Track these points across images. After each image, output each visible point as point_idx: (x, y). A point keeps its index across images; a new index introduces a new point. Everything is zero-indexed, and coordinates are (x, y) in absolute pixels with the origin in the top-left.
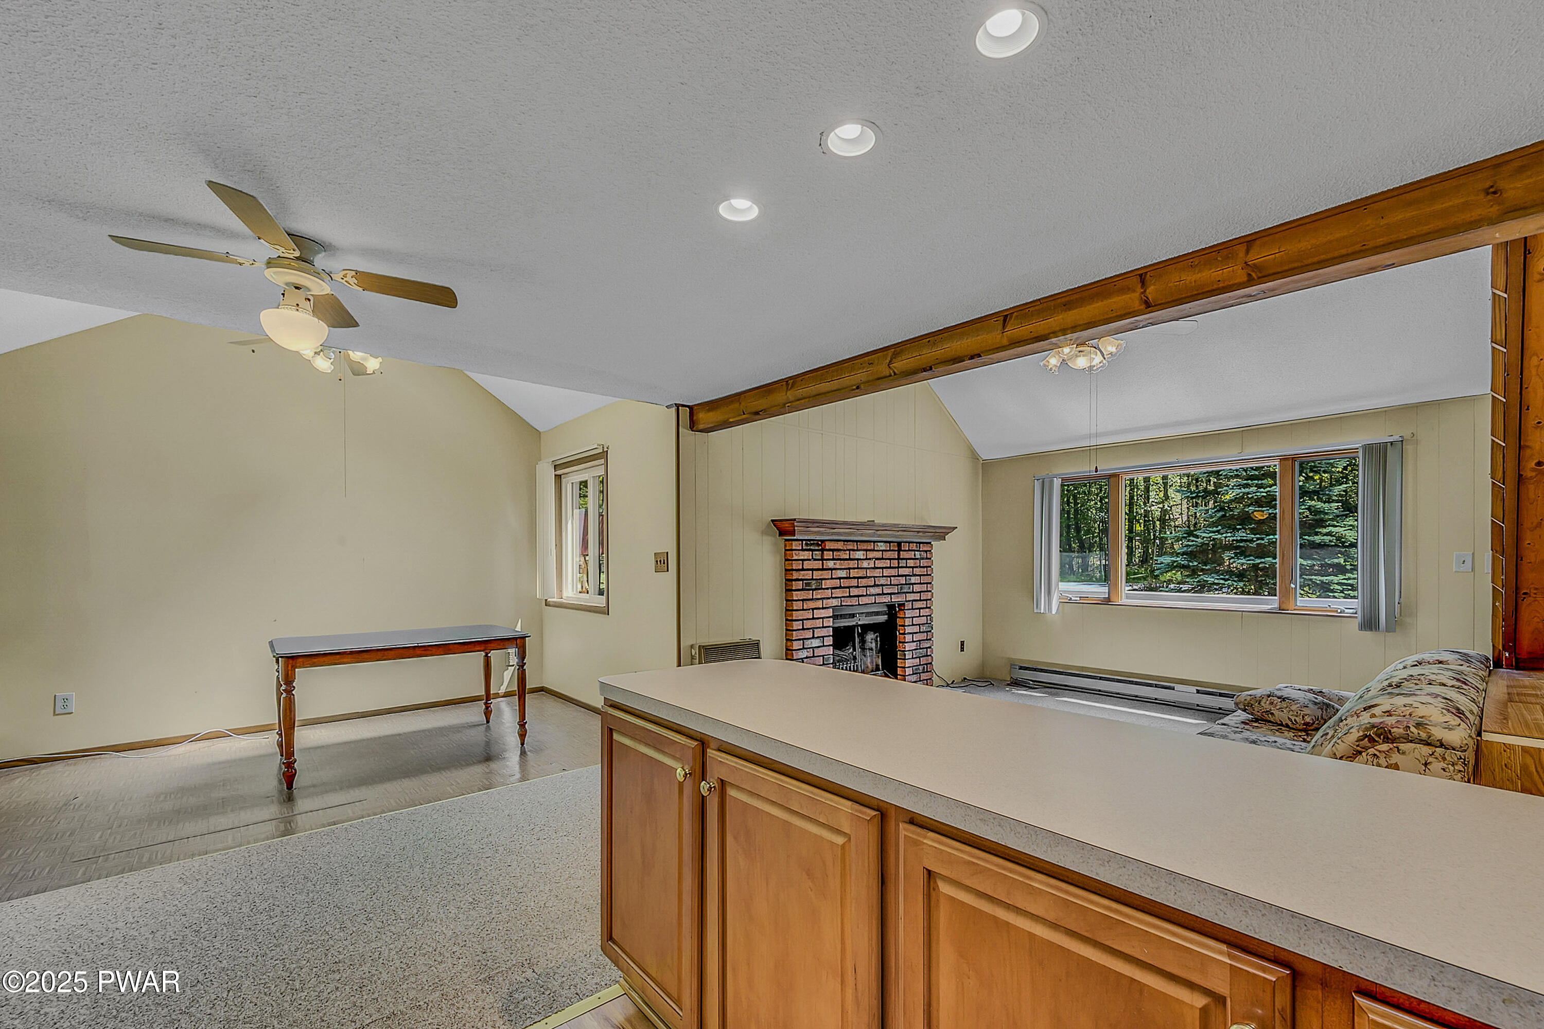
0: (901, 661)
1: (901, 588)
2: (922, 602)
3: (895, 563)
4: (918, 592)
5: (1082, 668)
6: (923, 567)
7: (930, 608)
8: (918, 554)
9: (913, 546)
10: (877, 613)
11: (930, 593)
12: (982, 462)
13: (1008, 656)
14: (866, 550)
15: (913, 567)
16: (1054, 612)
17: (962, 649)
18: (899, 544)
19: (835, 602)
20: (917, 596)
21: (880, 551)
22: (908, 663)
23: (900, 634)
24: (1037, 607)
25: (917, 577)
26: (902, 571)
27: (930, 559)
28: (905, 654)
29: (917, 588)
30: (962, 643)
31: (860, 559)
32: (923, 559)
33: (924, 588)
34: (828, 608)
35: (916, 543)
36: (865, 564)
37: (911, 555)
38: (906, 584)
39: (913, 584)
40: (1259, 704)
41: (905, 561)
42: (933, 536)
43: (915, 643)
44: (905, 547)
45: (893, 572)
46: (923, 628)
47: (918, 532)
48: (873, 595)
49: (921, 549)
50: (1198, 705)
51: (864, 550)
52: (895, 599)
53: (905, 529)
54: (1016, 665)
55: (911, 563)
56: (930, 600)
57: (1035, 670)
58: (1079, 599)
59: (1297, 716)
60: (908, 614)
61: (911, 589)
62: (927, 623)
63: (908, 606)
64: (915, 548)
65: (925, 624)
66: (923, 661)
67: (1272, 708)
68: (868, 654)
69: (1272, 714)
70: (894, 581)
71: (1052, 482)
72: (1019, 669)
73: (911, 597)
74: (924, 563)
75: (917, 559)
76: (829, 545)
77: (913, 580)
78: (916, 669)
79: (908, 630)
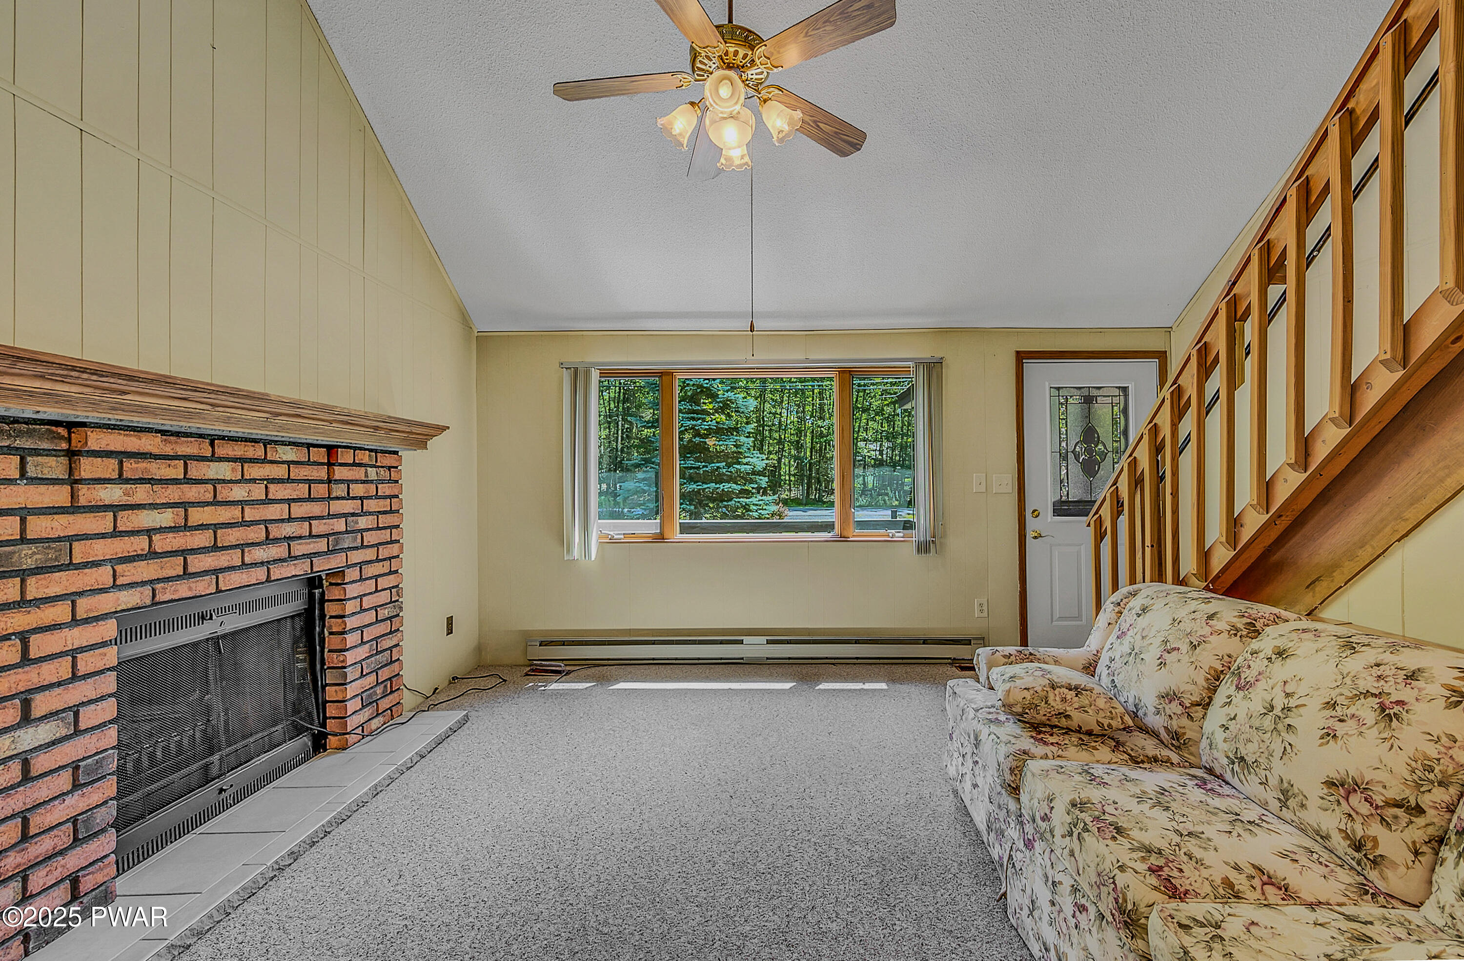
0: (334, 688)
1: (337, 542)
2: (381, 564)
3: (320, 490)
4: (372, 546)
5: (629, 632)
6: (385, 497)
7: (396, 572)
8: (372, 473)
9: (364, 457)
10: (273, 601)
11: (396, 546)
12: (476, 334)
13: (520, 628)
14: (242, 461)
15: (361, 498)
16: (593, 559)
17: (450, 631)
18: (331, 449)
19: (128, 599)
20: (370, 554)
21: (283, 462)
22: (352, 690)
23: (331, 633)
24: (568, 551)
25: (371, 517)
26: (338, 507)
27: (397, 482)
28: (346, 673)
29: (371, 538)
30: (450, 620)
31: (224, 481)
32: (382, 482)
33: (385, 535)
34: (97, 619)
35: (371, 450)
36: (238, 493)
37: (359, 473)
38: (347, 532)
39: (361, 531)
40: (1046, 703)
41: (344, 487)
42: (405, 439)
43: (368, 645)
44: (346, 456)
45: (316, 509)
46: (384, 613)
47: (376, 428)
48: (262, 563)
49: (379, 464)
50: (767, 659)
51: (234, 460)
52: (322, 565)
53: (349, 420)
54: (536, 641)
55: (358, 490)
56: (398, 556)
57: (563, 643)
58: (622, 536)
59: (1112, 719)
60: (352, 590)
61: (359, 540)
62: (391, 602)
63: (352, 574)
64: (366, 460)
65: (387, 604)
66: (384, 674)
67: (1068, 708)
68: (247, 689)
69: (1068, 717)
70: (319, 527)
71: (587, 373)
72: (540, 645)
73: (356, 557)
74: (384, 489)
75: (372, 482)
76: (96, 440)
77: (363, 522)
78: (370, 696)
79: (351, 623)
